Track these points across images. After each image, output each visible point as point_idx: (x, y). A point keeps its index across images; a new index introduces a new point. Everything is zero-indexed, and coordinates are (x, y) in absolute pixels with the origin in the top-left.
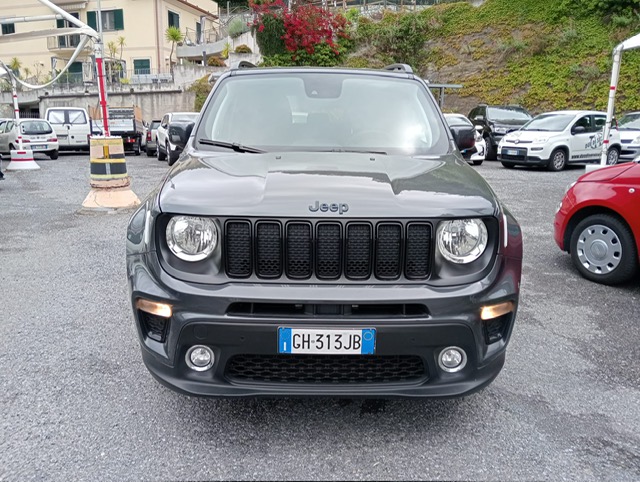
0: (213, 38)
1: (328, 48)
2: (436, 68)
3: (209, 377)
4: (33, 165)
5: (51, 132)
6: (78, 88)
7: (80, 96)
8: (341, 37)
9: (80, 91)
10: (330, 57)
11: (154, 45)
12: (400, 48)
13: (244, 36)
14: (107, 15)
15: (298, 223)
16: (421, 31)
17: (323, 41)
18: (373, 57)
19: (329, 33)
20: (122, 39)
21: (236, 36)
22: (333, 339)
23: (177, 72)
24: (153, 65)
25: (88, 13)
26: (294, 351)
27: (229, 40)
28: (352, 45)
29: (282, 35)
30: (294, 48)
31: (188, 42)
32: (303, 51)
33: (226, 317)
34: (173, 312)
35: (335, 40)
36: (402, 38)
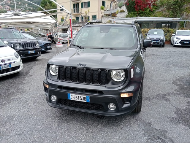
0: (114, 8)
1: (149, 9)
2: (187, 14)
3: (55, 103)
4: (61, 46)
5: (68, 37)
6: (77, 24)
7: (78, 27)
8: (153, 5)
9: (78, 25)
10: (149, 12)
11: (98, 11)
12: (174, 8)
13: (123, 7)
14: (86, 3)
15: (74, 68)
16: (182, 1)
17: (147, 7)
18: (165, 11)
19: (150, 4)
20: (89, 10)
21: (120, 7)
22: (80, 97)
23: (103, 19)
24: (97, 17)
25: (81, 3)
26: (71, 99)
27: (119, 8)
28: (157, 7)
29: (134, 6)
30: (138, 10)
31: (108, 10)
32: (141, 10)
33: (57, 89)
34: (49, 87)
35: (151, 7)
36: (175, 4)
